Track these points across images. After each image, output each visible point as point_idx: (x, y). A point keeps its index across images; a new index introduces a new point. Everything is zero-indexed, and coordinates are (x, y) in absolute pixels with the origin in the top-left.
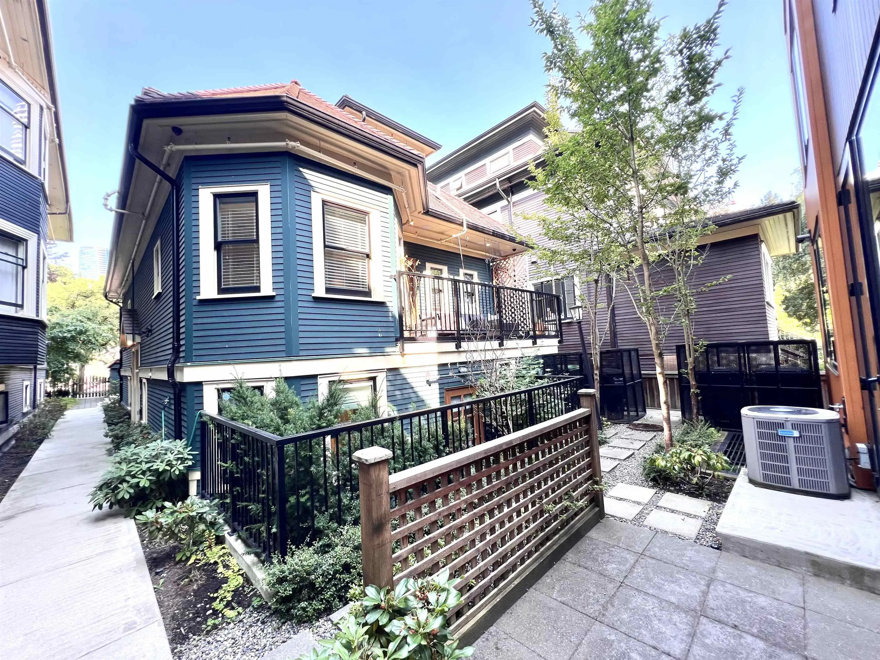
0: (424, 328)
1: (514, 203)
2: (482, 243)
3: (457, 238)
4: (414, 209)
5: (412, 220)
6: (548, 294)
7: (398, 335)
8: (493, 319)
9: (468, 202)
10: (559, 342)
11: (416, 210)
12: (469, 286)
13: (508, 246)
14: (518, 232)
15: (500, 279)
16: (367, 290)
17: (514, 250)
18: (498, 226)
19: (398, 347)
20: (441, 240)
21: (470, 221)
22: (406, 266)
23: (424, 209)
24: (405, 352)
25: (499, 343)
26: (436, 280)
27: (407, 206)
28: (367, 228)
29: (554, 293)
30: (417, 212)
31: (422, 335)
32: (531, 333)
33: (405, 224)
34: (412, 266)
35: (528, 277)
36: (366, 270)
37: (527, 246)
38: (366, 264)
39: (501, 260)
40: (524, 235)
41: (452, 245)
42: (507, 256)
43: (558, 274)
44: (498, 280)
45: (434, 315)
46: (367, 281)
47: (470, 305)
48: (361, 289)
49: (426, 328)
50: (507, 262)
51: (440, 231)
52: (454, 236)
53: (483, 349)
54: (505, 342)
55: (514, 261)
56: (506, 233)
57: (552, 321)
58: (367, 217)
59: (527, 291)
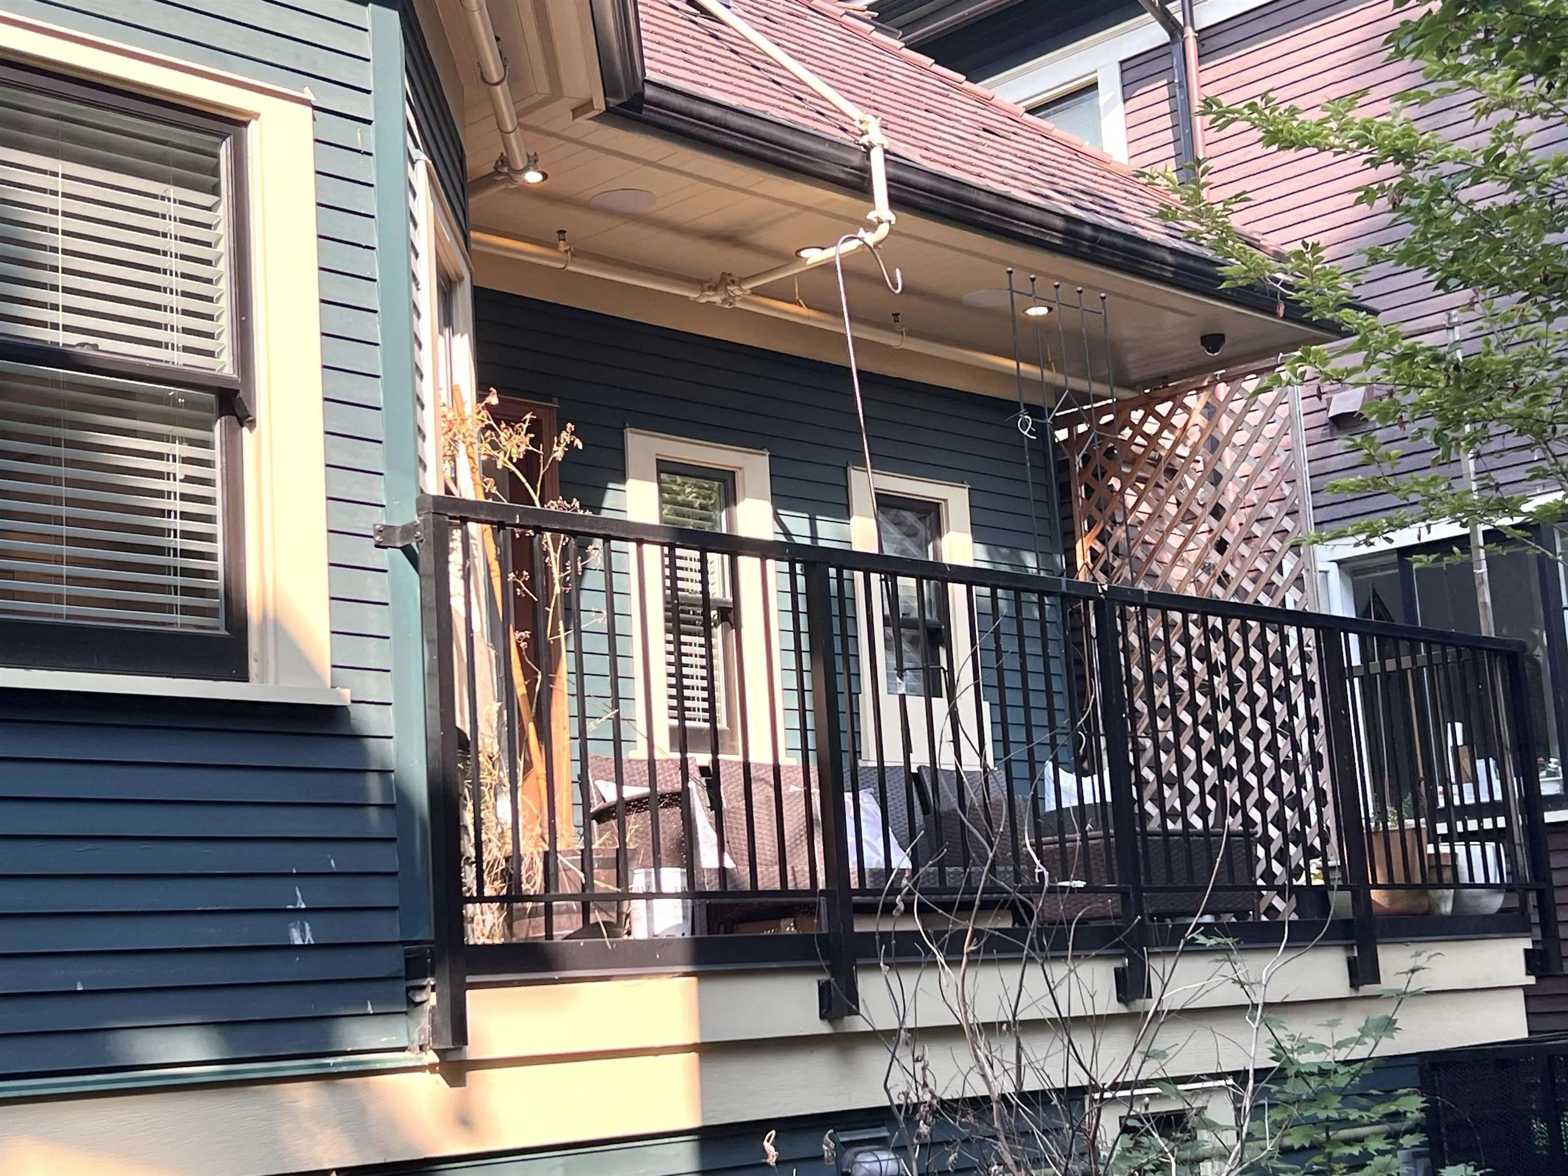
0: (604, 883)
1: (1203, 35)
2: (1000, 300)
3: (827, 267)
4: (543, 86)
5: (532, 162)
6: (1444, 639)
7: (426, 933)
8: (1070, 801)
9: (906, 28)
10: (1533, 961)
11: (557, 90)
12: (907, 584)
13: (1171, 319)
14: (1235, 221)
15: (1120, 533)
16: (216, 626)
17: (1212, 341)
18: (1105, 189)
19: (423, 1023)
20: (724, 281)
21: (914, 155)
22: (489, 468)
23: (609, 89)
24: (472, 1052)
25: (1119, 975)
26: (688, 557)
27: (494, 72)
28: (223, 214)
29: (1487, 627)
30: (562, 109)
31: (589, 929)
32: (1341, 900)
33: (487, 181)
34: (528, 463)
35: (1309, 516)
36: (217, 492)
37: (1296, 311)
38: (216, 454)
39: (1121, 409)
40: (1272, 242)
41: (797, 312)
42: (1165, 379)
43: (1508, 507)
44: (1103, 538)
45: (669, 782)
46: (219, 565)
47: (916, 705)
48: (179, 622)
49: (622, 879)
50: (1165, 423)
51: (712, 220)
52: (813, 256)
53: (1005, 1015)
54: (1157, 968)
55: (1211, 411)
56: (1154, 232)
57: (1479, 810)
58: (224, 151)
59: (1301, 619)
